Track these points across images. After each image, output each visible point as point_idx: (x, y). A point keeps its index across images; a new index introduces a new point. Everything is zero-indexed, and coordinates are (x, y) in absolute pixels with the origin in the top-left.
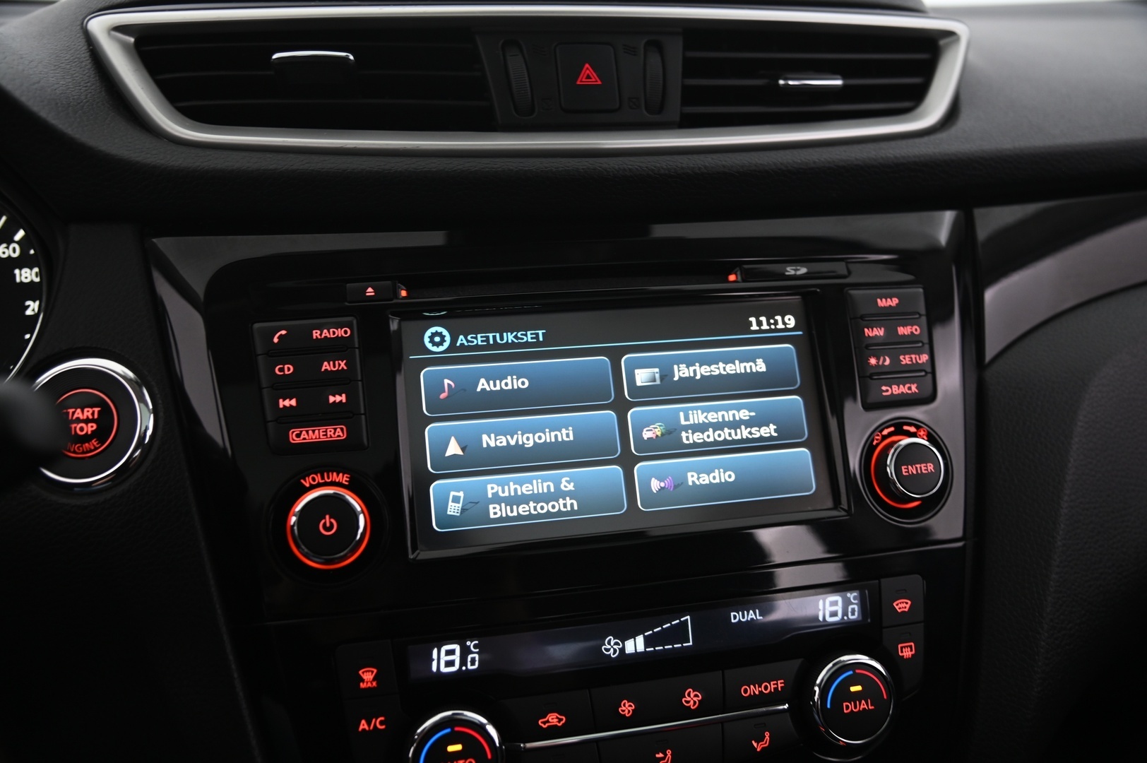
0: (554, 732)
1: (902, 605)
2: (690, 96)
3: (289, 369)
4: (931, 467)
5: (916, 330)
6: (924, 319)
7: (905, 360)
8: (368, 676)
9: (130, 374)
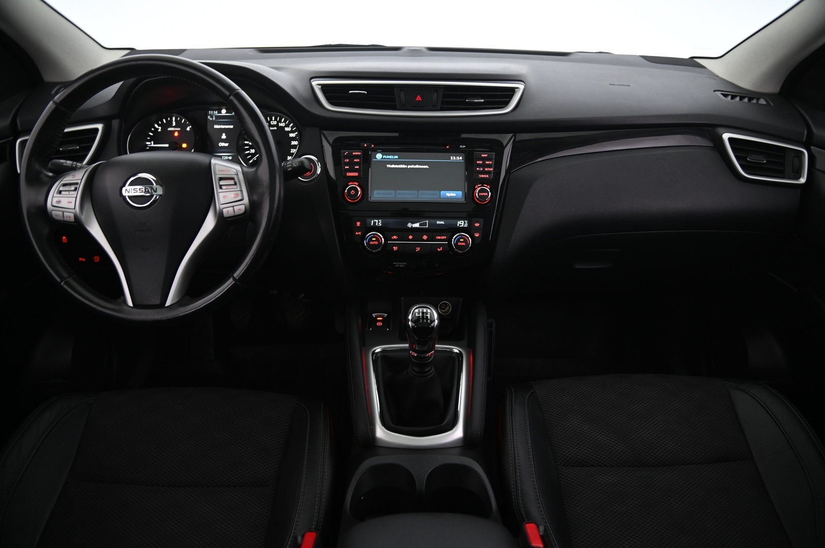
0: (394, 240)
1: (477, 225)
2: (443, 103)
3: (348, 160)
4: (487, 194)
5: (491, 163)
6: (494, 160)
7: (486, 169)
8: (358, 224)
9: (316, 159)
